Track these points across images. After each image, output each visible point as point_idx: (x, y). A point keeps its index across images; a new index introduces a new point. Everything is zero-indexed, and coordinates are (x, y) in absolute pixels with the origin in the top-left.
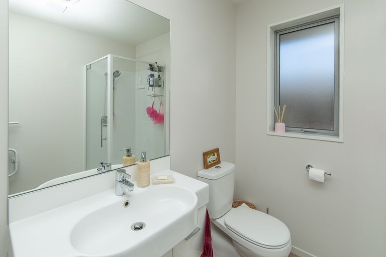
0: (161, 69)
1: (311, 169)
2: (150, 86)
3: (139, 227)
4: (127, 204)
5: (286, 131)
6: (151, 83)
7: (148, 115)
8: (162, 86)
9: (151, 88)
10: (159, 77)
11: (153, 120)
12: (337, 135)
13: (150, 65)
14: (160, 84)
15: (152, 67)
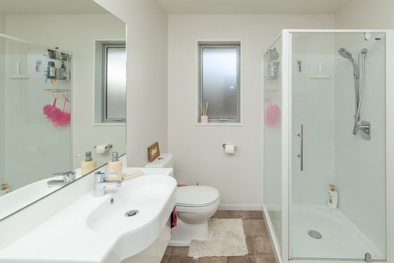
0: (65, 57)
1: (226, 146)
2: (49, 77)
3: (133, 214)
4: (112, 201)
5: (209, 121)
6: (52, 74)
7: (45, 116)
8: (68, 78)
9: (49, 80)
10: (63, 66)
11: (53, 121)
12: (239, 121)
13: (49, 50)
14: (65, 76)
15: (52, 54)
